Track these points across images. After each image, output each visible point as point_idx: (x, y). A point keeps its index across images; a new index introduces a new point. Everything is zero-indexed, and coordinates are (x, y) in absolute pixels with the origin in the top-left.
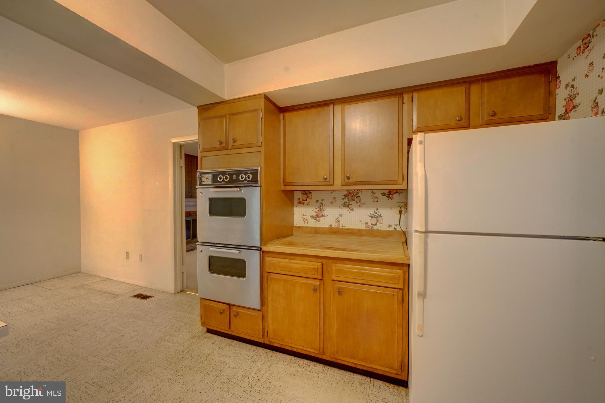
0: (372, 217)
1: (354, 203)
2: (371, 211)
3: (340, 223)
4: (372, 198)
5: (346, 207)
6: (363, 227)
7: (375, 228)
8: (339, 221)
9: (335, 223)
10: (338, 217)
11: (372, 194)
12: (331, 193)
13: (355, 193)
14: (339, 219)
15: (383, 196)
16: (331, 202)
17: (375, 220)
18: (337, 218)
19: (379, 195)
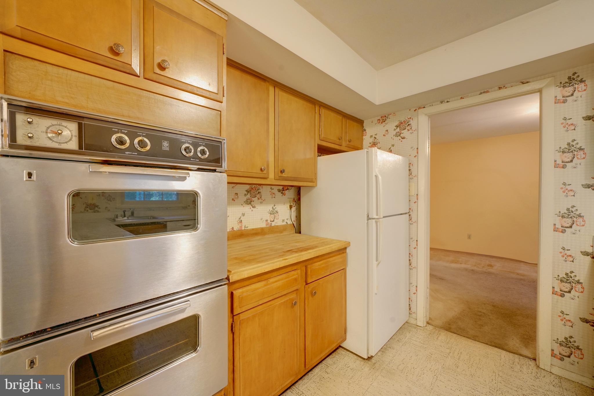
0: (271, 214)
1: (255, 199)
2: (269, 208)
3: (243, 224)
4: (271, 194)
5: (248, 204)
6: (263, 225)
7: (273, 224)
8: (241, 222)
9: (237, 225)
10: (241, 217)
11: (271, 190)
12: (233, 187)
13: (257, 189)
14: (241, 219)
15: (279, 192)
16: (233, 199)
17: (273, 216)
18: (240, 219)
19: (275, 191)
